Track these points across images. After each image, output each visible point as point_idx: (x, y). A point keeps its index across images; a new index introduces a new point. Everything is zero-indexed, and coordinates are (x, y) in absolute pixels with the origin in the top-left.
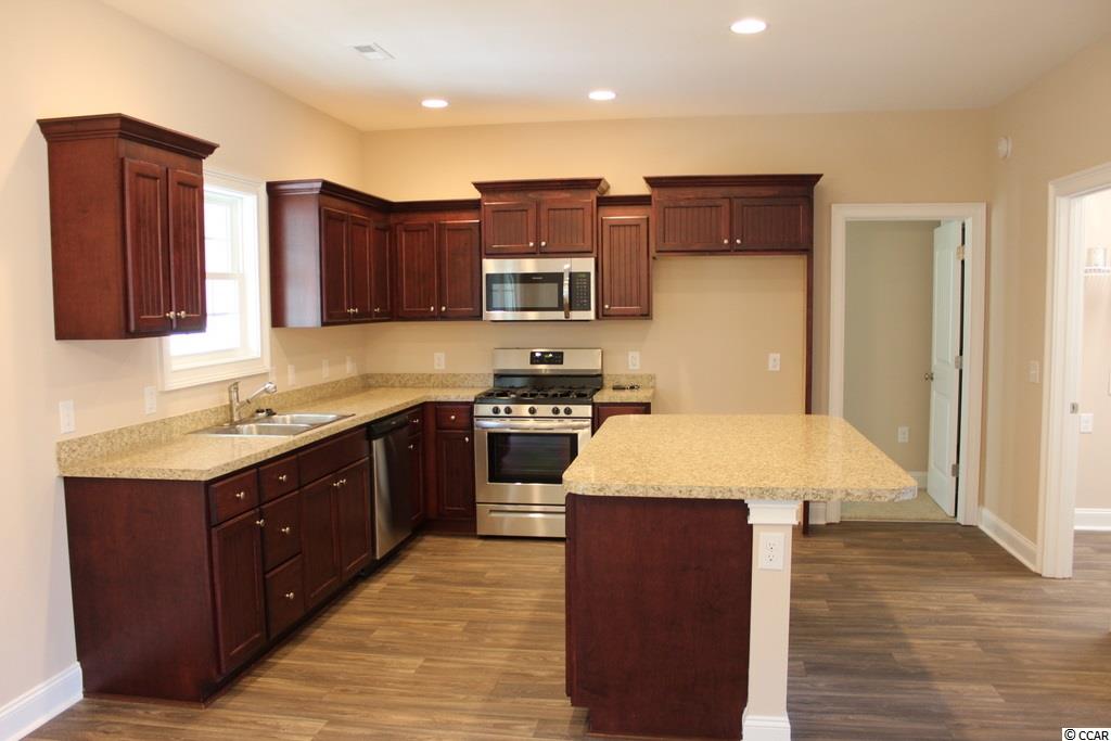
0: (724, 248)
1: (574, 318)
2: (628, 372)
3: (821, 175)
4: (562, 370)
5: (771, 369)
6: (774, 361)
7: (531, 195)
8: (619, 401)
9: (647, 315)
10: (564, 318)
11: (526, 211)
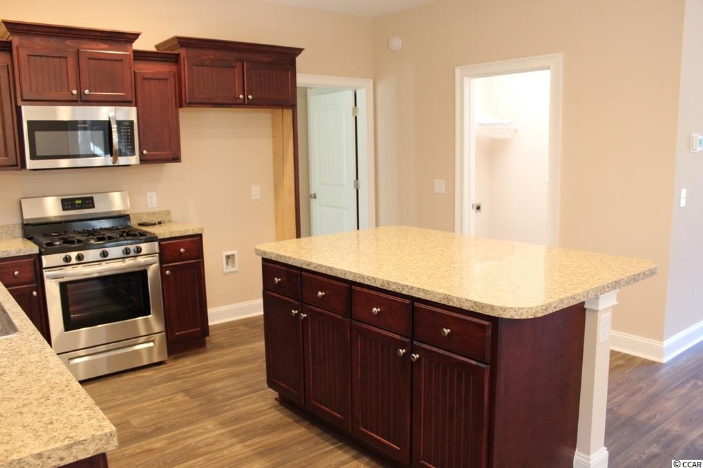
0: (239, 101)
1: (120, 164)
2: (148, 211)
3: (303, 49)
4: (96, 214)
5: (253, 198)
6: (256, 192)
7: (68, 42)
8: (179, 235)
9: (177, 159)
10: (111, 164)
11: (66, 58)
